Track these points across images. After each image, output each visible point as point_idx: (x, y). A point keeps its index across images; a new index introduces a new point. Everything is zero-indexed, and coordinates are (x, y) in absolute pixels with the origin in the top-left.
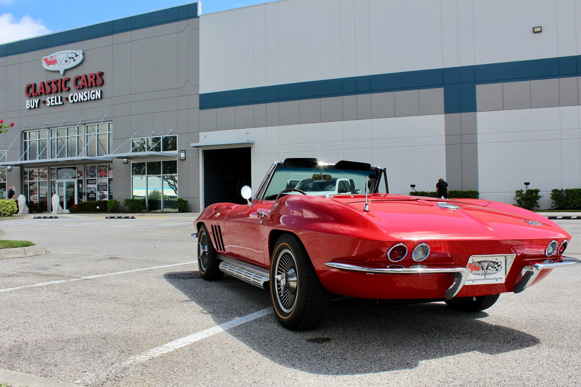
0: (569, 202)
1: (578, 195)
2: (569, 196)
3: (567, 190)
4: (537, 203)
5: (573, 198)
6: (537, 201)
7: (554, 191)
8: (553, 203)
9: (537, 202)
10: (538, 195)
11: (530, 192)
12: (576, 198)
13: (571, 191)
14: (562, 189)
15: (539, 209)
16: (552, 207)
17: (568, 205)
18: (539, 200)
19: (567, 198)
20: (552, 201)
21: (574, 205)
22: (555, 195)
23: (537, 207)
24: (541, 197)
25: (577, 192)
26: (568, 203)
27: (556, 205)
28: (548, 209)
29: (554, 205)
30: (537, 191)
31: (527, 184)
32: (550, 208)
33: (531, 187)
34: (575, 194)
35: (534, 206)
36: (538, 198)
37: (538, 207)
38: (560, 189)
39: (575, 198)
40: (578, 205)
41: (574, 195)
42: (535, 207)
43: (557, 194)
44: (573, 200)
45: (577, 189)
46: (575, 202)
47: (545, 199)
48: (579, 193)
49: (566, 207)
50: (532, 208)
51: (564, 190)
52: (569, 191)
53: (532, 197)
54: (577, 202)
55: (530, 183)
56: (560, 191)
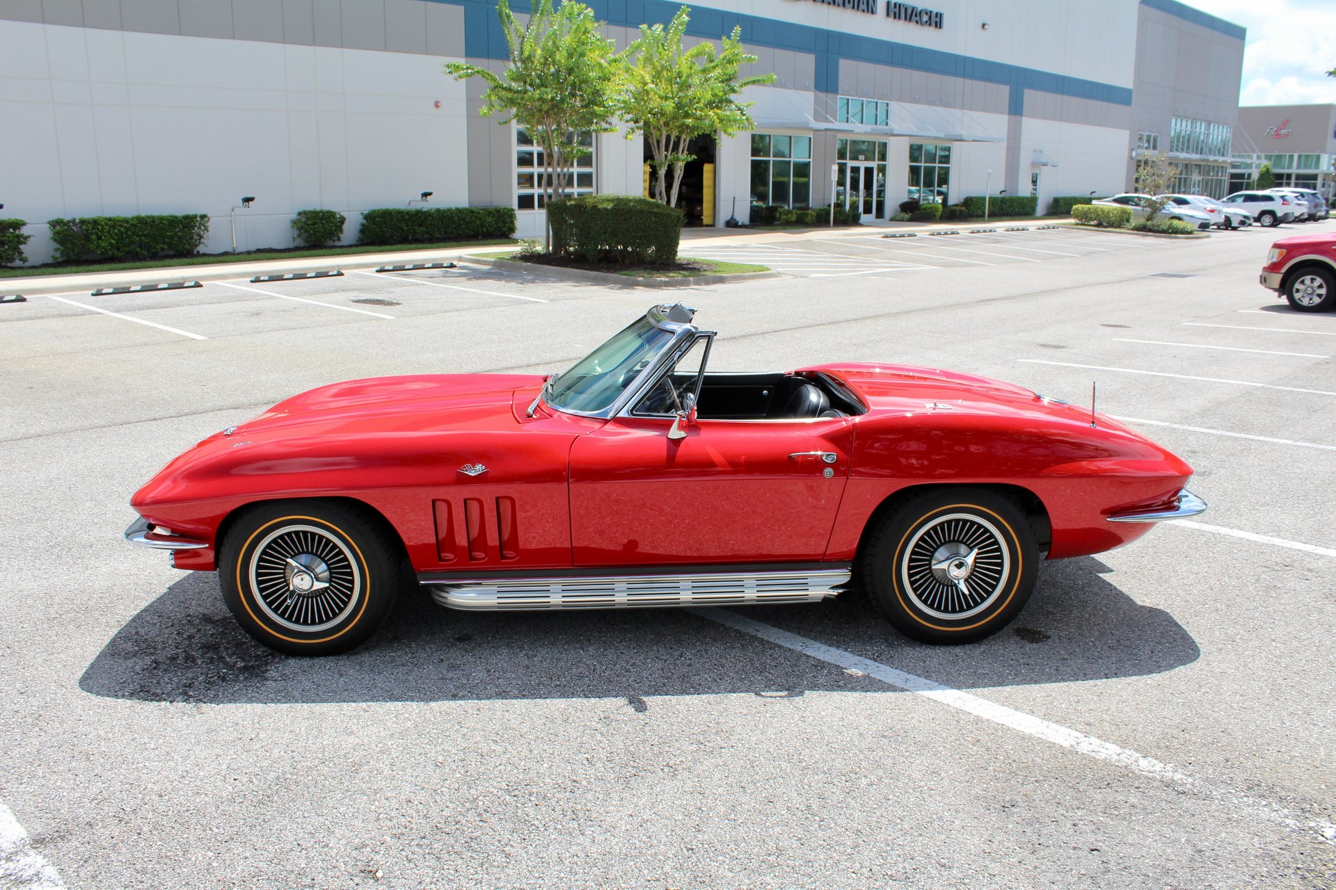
0: (92, 246)
1: (109, 232)
2: (92, 234)
3: (83, 222)
4: (22, 253)
5: (99, 238)
6: (21, 246)
7: (54, 224)
8: (56, 250)
9: (20, 249)
10: (21, 232)
11: (2, 227)
12: (105, 237)
13: (95, 222)
14: (74, 220)
15: (27, 265)
16: (56, 258)
17: (88, 253)
18: (25, 243)
19: (87, 238)
20: (57, 245)
21: (102, 253)
22: (58, 233)
23: (22, 262)
24: (29, 237)
25: (106, 224)
26: (89, 249)
27: (62, 254)
28: (40, 263)
29: (58, 254)
30: (17, 225)
32: (50, 261)
34: (103, 229)
35: (12, 260)
36: (22, 240)
37: (24, 260)
38: (67, 218)
39: (103, 237)
40: (109, 252)
41: (100, 232)
42: (17, 261)
43: (66, 230)
44: (100, 241)
45: (107, 219)
46: (103, 248)
47: (38, 243)
48: (110, 227)
49: (85, 257)
50: (9, 265)
51: (77, 221)
52: (89, 223)
53: (9, 237)
54: (107, 246)
55: (5, 206)
56: (69, 222)
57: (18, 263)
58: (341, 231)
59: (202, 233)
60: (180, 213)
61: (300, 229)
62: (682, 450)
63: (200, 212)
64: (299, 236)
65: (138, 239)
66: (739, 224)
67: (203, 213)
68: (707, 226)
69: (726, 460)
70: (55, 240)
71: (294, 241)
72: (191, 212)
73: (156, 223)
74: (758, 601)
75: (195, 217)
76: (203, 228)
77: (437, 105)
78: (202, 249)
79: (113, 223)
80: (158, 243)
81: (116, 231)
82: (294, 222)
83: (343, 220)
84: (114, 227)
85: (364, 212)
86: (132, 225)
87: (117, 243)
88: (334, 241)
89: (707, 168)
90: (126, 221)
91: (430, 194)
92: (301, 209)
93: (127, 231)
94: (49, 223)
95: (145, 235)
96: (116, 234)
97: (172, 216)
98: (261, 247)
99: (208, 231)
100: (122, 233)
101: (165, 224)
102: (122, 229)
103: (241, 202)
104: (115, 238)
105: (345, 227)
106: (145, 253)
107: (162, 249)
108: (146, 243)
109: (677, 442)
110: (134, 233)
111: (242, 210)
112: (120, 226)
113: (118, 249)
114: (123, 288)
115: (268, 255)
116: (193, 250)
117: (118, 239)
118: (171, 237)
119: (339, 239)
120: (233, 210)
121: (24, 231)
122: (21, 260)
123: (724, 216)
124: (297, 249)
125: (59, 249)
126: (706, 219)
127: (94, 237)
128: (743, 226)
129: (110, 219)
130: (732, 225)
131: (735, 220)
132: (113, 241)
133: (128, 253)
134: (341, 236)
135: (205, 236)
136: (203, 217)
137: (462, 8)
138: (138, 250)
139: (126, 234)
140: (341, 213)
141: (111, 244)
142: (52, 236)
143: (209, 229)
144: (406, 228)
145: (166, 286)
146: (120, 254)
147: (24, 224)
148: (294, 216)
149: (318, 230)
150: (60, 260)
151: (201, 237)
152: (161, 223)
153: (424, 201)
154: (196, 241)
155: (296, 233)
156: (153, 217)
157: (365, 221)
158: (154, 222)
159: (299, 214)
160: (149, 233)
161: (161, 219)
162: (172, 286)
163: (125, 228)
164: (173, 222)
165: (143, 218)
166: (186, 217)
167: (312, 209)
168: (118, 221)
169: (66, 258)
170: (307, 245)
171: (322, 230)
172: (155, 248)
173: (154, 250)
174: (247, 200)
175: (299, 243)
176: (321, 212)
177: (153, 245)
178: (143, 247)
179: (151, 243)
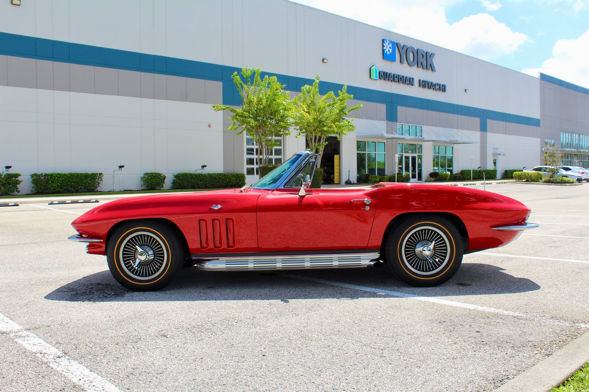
0: (49, 186)
1: (58, 179)
2: (49, 180)
3: (46, 175)
4: (18, 188)
5: (53, 182)
6: (18, 185)
7: (33, 176)
8: (33, 187)
10: (18, 179)
11: (10, 176)
13: (51, 175)
14: (42, 174)
15: (19, 194)
16: (33, 191)
17: (47, 189)
18: (19, 184)
19: (47, 182)
20: (33, 185)
21: (54, 189)
22: (34, 180)
23: (17, 193)
24: (21, 181)
25: (56, 176)
26: (48, 187)
27: (35, 189)
28: (26, 194)
29: (34, 190)
30: (16, 176)
31: (8, 167)
32: (30, 193)
33: (11, 171)
34: (54, 179)
35: (13, 191)
36: (18, 182)
37: (18, 192)
38: (39, 173)
39: (55, 182)
40: (57, 189)
41: (53, 180)
42: (15, 192)
43: (38, 179)
44: (53, 184)
45: (57, 174)
46: (54, 187)
47: (25, 183)
48: (58, 177)
49: (46, 191)
50: (11, 194)
51: (43, 174)
52: (49, 175)
53: (13, 181)
54: (56, 186)
55: (12, 167)
56: (40, 175)
57: (16, 193)
58: (164, 182)
59: (99, 182)
60: (90, 172)
61: (145, 181)
62: (304, 200)
63: (99, 172)
64: (144, 184)
65: (70, 183)
66: (352, 183)
67: (100, 173)
68: (336, 184)
69: (324, 204)
70: (33, 183)
71: (142, 187)
72: (95, 172)
73: (79, 176)
74: (339, 266)
75: (97, 174)
76: (100, 179)
77: (209, 126)
78: (99, 189)
79: (60, 176)
80: (79, 186)
81: (61, 179)
82: (142, 178)
83: (165, 178)
84: (60, 178)
85: (175, 174)
86: (68, 177)
87: (61, 185)
88: (160, 187)
89: (336, 157)
90: (65, 175)
91: (205, 166)
92: (146, 172)
93: (66, 179)
94: (31, 175)
95: (73, 182)
96: (60, 181)
97: (86, 173)
98: (126, 189)
99: (102, 181)
100: (63, 180)
101: (83, 177)
102: (63, 179)
103: (118, 167)
104: (60, 183)
105: (166, 181)
106: (73, 190)
107: (81, 188)
108: (74, 185)
109: (302, 197)
110: (69, 181)
111: (119, 172)
112: (63, 177)
113: (61, 188)
114: (63, 202)
115: (129, 192)
116: (95, 189)
117: (61, 183)
118: (85, 183)
119: (162, 187)
120: (114, 172)
121: (20, 178)
122: (17, 191)
123: (344, 179)
124: (143, 190)
125: (34, 187)
126: (336, 181)
127: (50, 182)
128: (354, 184)
129: (58, 174)
130: (348, 183)
131: (350, 181)
132: (59, 184)
133: (65, 190)
134: (164, 185)
135: (101, 183)
136: (101, 174)
137: (221, 83)
138: (70, 188)
139: (65, 181)
140: (164, 175)
141: (58, 185)
142: (31, 181)
143: (103, 180)
144: (194, 182)
145: (82, 201)
146: (61, 190)
147: (20, 175)
148: (142, 175)
149: (153, 182)
150: (34, 192)
151: (99, 183)
152: (81, 176)
153: (202, 169)
154: (97, 185)
155: (143, 183)
156: (78, 174)
157: (175, 178)
158: (78, 176)
159: (145, 174)
160: (75, 181)
161: (81, 174)
162: (85, 202)
163: (65, 178)
164: (87, 176)
165: (73, 174)
166: (93, 174)
167: (150, 172)
168: (62, 175)
169: (37, 191)
170: (148, 189)
171: (155, 182)
172: (78, 188)
173: (77, 189)
174: (121, 167)
175: (144, 188)
176: (155, 173)
177: (77, 186)
178: (72, 187)
179: (76, 186)
